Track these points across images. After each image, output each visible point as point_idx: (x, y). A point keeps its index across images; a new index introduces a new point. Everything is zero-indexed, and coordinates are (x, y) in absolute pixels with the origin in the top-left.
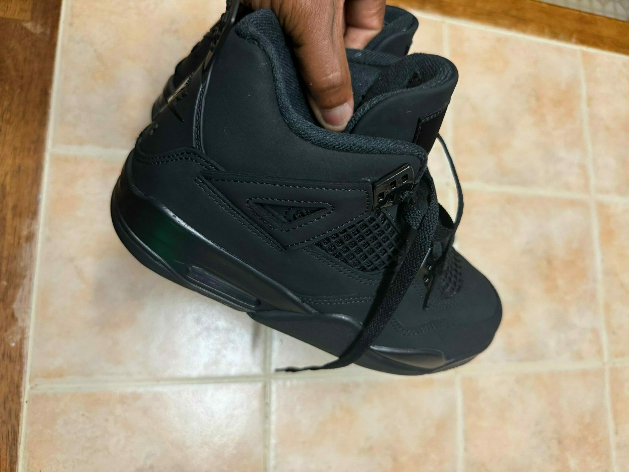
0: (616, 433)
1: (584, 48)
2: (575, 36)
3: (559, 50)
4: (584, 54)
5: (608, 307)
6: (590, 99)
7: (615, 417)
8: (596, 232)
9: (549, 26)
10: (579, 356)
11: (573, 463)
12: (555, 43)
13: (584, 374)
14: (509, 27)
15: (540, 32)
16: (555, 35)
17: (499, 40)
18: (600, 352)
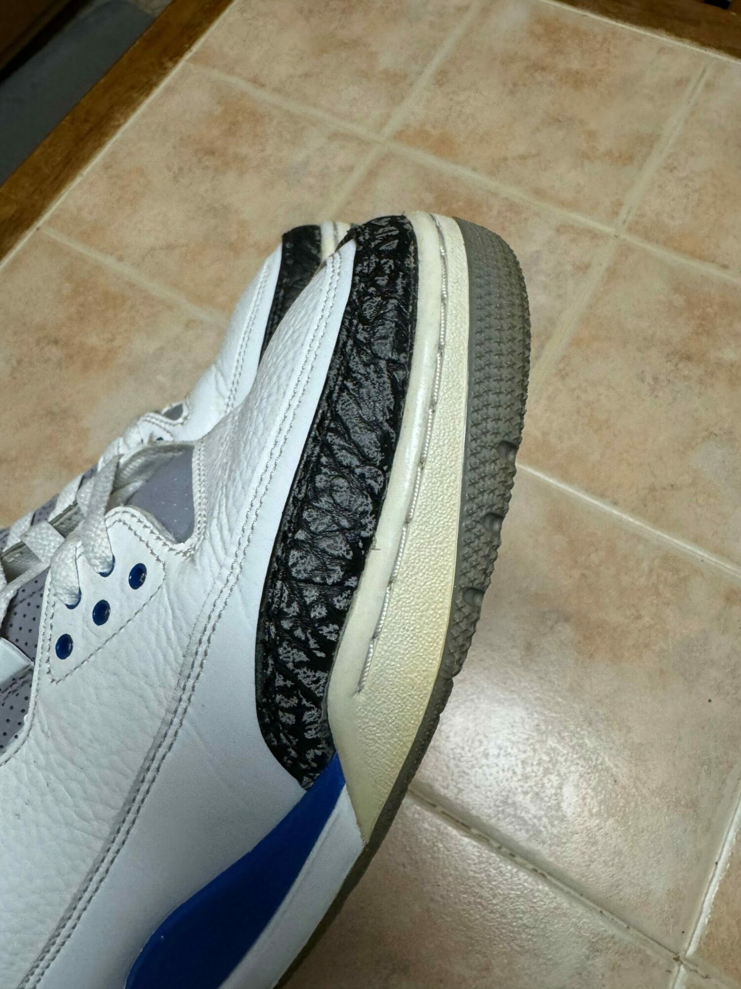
0: (725, 267)
1: (188, 56)
2: (165, 60)
3: (169, 90)
4: (194, 59)
5: (539, 193)
6: (256, 81)
7: (702, 258)
8: (430, 160)
9: (133, 87)
10: (584, 268)
11: (729, 354)
12: (157, 92)
13: (612, 273)
14: (99, 145)
15: (130, 104)
16: (148, 87)
17: (107, 167)
18: (595, 236)
